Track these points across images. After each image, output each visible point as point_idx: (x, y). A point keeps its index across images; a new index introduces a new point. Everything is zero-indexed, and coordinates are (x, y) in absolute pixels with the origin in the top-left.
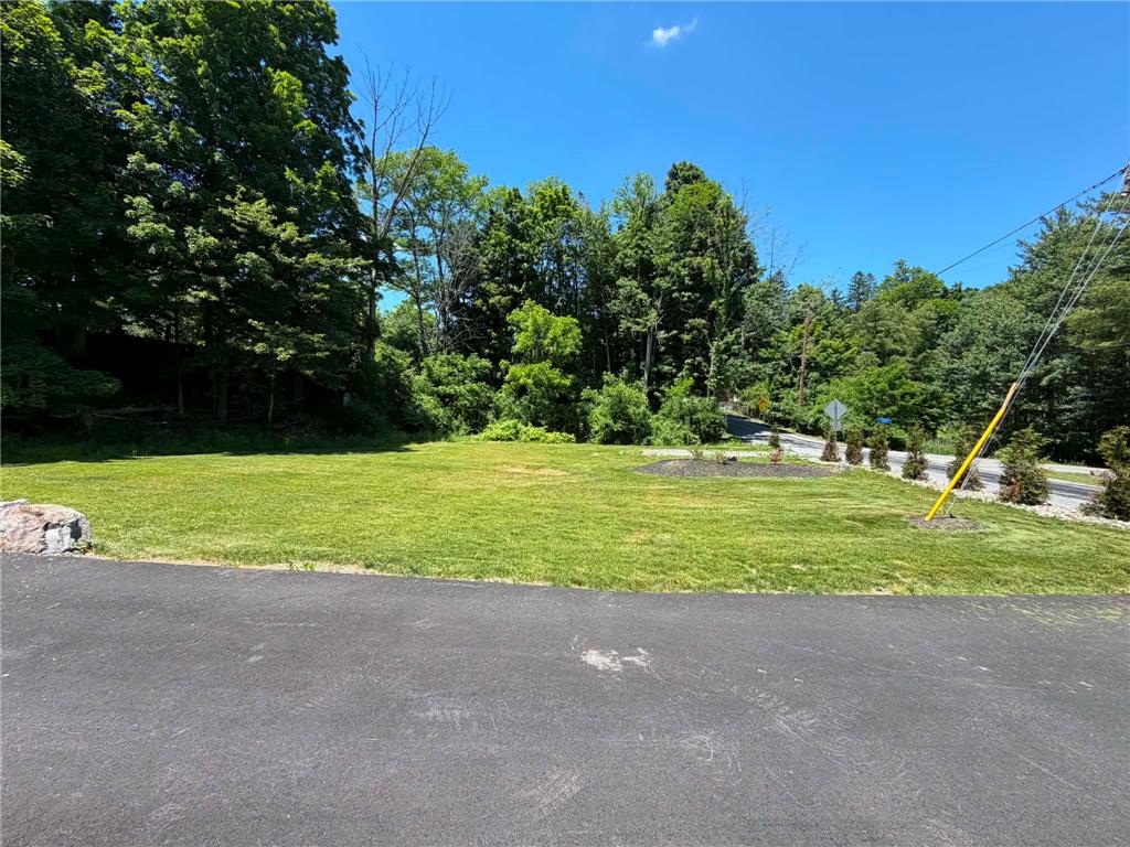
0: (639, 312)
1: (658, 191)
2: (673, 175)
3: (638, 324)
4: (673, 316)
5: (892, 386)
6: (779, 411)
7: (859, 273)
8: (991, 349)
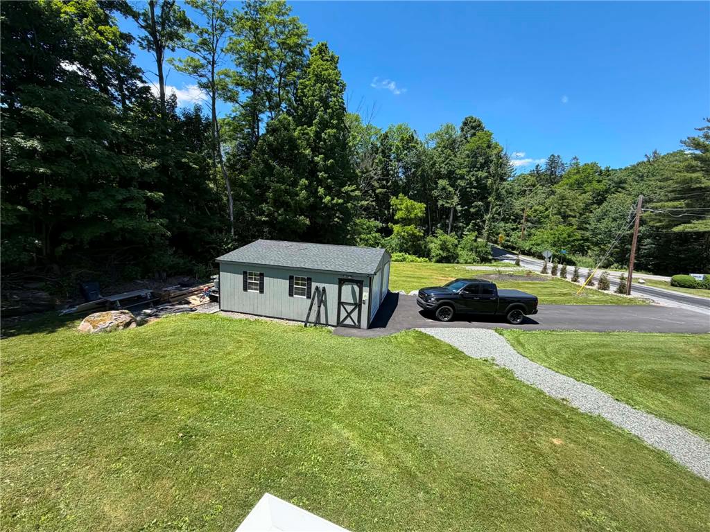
0: (449, 197)
1: (458, 133)
2: (465, 124)
3: (448, 203)
4: (466, 199)
5: (569, 236)
6: (509, 241)
7: (553, 155)
8: (615, 220)
